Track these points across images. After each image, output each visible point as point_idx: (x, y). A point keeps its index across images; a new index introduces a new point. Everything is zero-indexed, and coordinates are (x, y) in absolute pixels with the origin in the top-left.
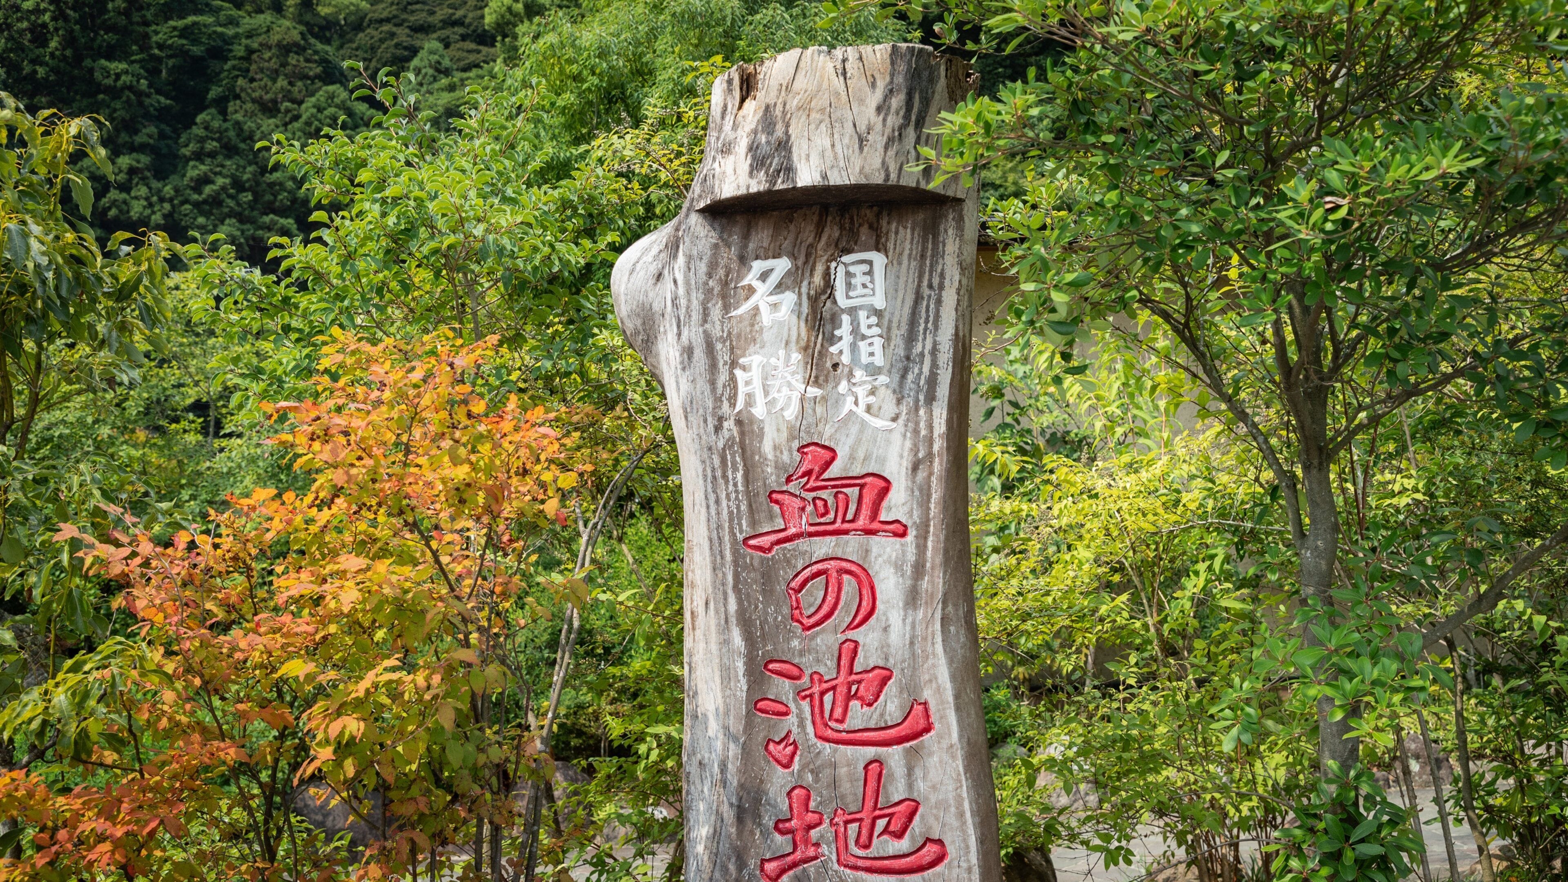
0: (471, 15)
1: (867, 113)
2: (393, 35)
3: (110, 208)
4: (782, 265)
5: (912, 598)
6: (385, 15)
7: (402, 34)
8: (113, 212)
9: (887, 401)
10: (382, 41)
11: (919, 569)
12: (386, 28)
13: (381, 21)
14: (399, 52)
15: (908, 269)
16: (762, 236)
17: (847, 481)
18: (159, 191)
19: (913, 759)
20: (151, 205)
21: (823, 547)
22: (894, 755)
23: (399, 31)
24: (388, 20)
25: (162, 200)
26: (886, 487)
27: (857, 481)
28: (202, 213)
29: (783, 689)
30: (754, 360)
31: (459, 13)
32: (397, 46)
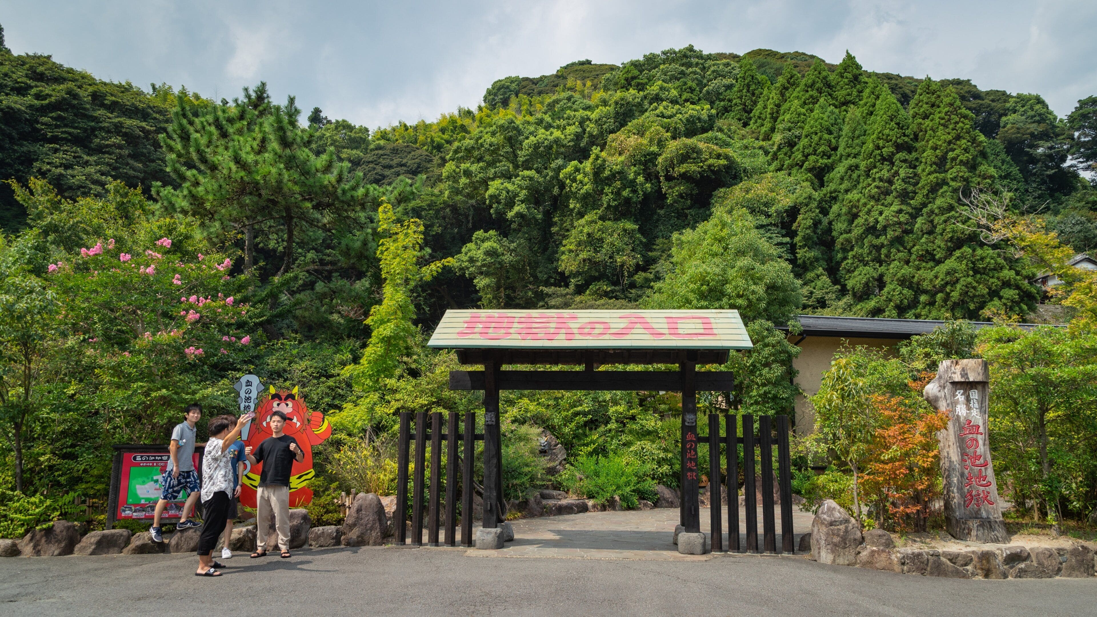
0: (409, 162)
1: (980, 370)
2: (374, 169)
3: (259, 243)
4: (962, 391)
5: (984, 444)
6: (371, 159)
7: (379, 169)
8: (261, 245)
9: (979, 413)
10: (369, 171)
11: (985, 440)
12: (371, 165)
13: (369, 162)
14: (377, 177)
15: (981, 393)
16: (959, 386)
17: (973, 426)
18: (282, 236)
19: (986, 469)
20: (278, 243)
21: (971, 436)
22: (983, 468)
23: (377, 167)
24: (372, 162)
25: (283, 241)
26: (979, 427)
27: (975, 426)
28: (300, 247)
29: (966, 457)
30: (959, 406)
31: (405, 161)
32: (376, 174)
